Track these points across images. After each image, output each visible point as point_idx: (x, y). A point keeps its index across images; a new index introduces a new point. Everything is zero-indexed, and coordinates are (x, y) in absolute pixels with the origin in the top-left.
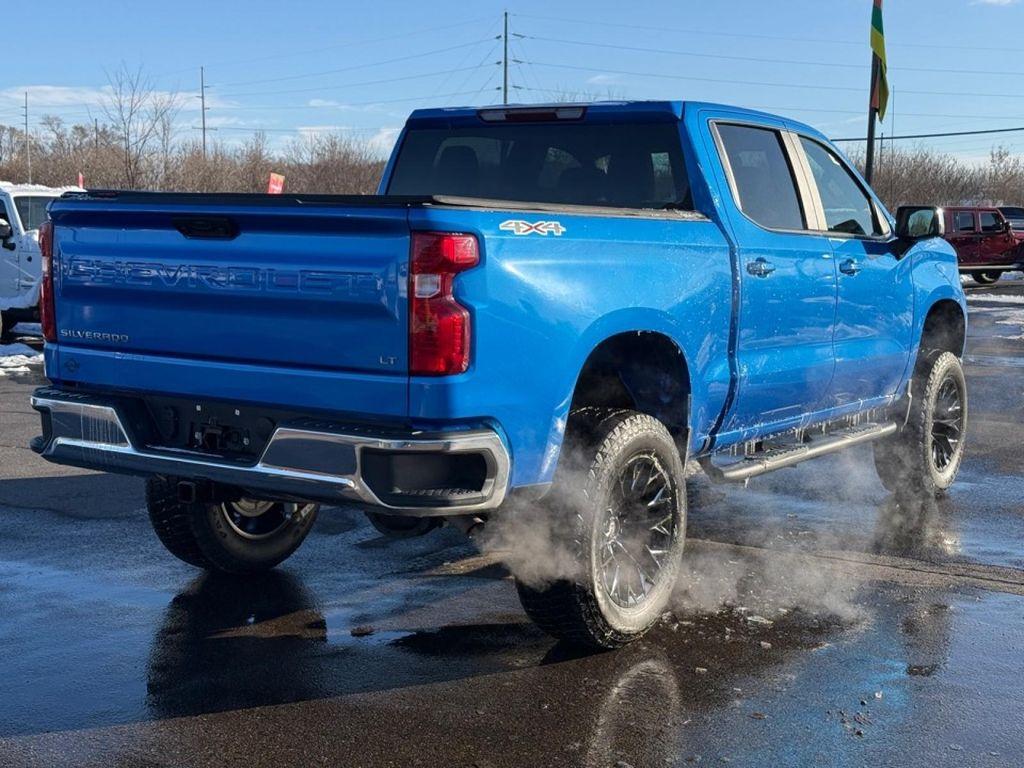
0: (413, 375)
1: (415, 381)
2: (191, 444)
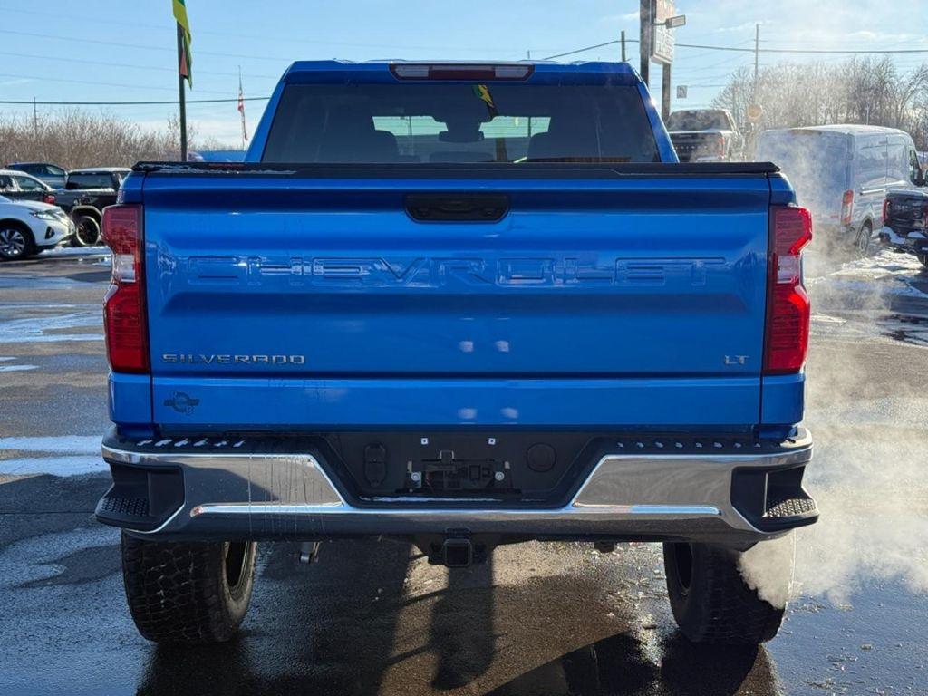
0: (766, 375)
1: (768, 381)
2: (407, 488)
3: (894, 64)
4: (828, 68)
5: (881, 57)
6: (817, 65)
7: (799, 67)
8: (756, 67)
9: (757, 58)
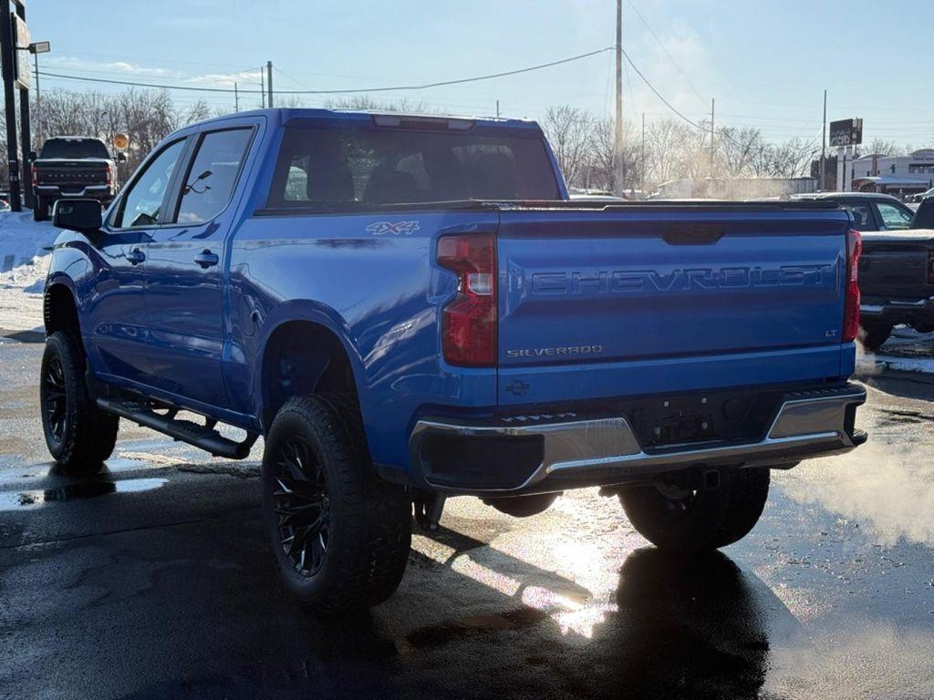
0: (843, 342)
1: (844, 347)
3: (171, 98)
4: (105, 99)
5: (159, 92)
6: (94, 95)
7: (74, 95)
8: (38, 93)
9: (37, 83)
